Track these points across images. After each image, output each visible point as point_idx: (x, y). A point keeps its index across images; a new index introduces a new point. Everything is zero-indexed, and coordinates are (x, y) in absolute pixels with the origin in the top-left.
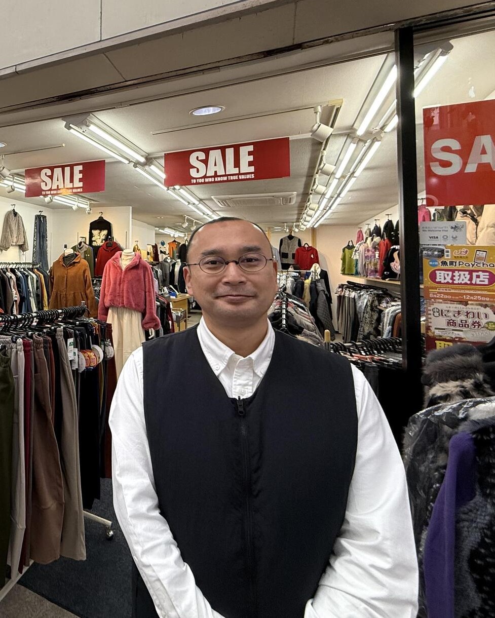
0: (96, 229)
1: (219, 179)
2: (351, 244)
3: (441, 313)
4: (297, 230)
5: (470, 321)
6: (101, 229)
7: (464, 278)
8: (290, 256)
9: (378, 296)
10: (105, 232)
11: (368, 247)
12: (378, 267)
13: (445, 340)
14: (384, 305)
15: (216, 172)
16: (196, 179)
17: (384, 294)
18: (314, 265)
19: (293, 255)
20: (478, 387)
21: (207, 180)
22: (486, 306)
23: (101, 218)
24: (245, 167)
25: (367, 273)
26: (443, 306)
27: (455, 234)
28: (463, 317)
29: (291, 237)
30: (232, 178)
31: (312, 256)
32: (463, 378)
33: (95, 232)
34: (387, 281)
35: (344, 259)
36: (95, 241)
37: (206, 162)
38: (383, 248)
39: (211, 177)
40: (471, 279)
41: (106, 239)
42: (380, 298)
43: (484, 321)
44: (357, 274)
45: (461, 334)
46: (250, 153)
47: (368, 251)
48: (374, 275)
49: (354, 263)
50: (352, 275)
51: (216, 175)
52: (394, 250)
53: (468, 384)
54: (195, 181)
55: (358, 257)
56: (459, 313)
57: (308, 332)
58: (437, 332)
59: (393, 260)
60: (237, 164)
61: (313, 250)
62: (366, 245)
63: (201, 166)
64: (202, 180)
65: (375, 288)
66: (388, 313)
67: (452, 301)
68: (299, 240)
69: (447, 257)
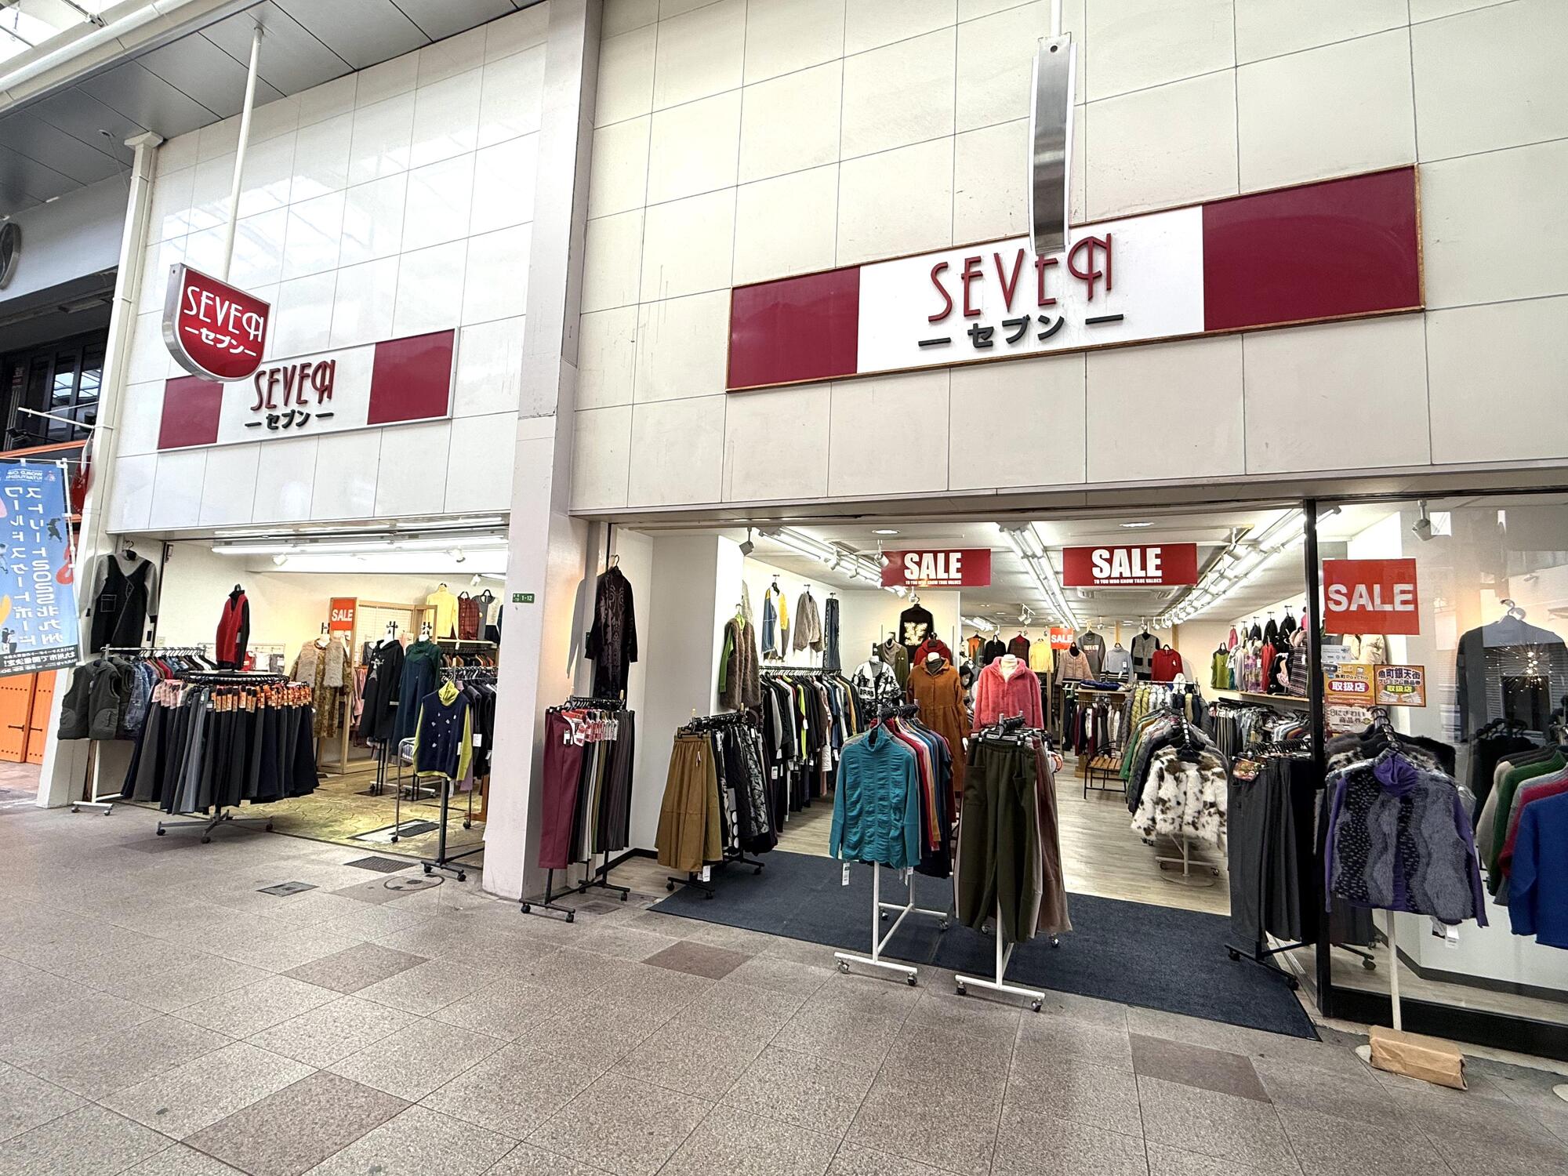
0: (910, 621)
1: (1125, 581)
2: (1223, 648)
3: (1336, 713)
4: (1157, 627)
5: (1354, 718)
6: (918, 622)
7: (1349, 687)
8: (1145, 662)
9: (1263, 714)
10: (924, 626)
11: (1248, 653)
12: (1261, 679)
13: (1338, 733)
14: (1270, 725)
15: (1121, 573)
16: (1100, 579)
17: (1269, 713)
18: (1177, 675)
19: (1150, 661)
20: (1355, 755)
21: (1112, 581)
22: (1363, 707)
23: (917, 606)
24: (1152, 571)
25: (1247, 686)
26: (1336, 708)
27: (1344, 655)
28: (1349, 716)
29: (1146, 636)
30: (1138, 581)
31: (1174, 663)
32: (1348, 751)
33: (909, 626)
34: (1273, 695)
35: (1214, 668)
36: (909, 639)
37: (1110, 561)
38: (1267, 655)
39: (1116, 578)
40: (1354, 688)
41: (924, 637)
42: (1265, 717)
43: (1362, 718)
44: (1233, 687)
45: (1348, 728)
46: (1157, 556)
47: (1248, 658)
48: (1255, 689)
49: (1227, 672)
50: (1226, 689)
51: (1121, 577)
52: (1281, 659)
53: (1350, 754)
54: (1098, 582)
55: (1233, 666)
56: (1347, 712)
57: (1211, 748)
58: (1334, 727)
59: (1279, 670)
60: (1144, 567)
61: (1174, 655)
62: (1245, 650)
63: (1105, 566)
64: (1106, 582)
65: (1259, 706)
66: (1278, 733)
67: (1343, 704)
68: (1157, 640)
69: (1339, 672)
